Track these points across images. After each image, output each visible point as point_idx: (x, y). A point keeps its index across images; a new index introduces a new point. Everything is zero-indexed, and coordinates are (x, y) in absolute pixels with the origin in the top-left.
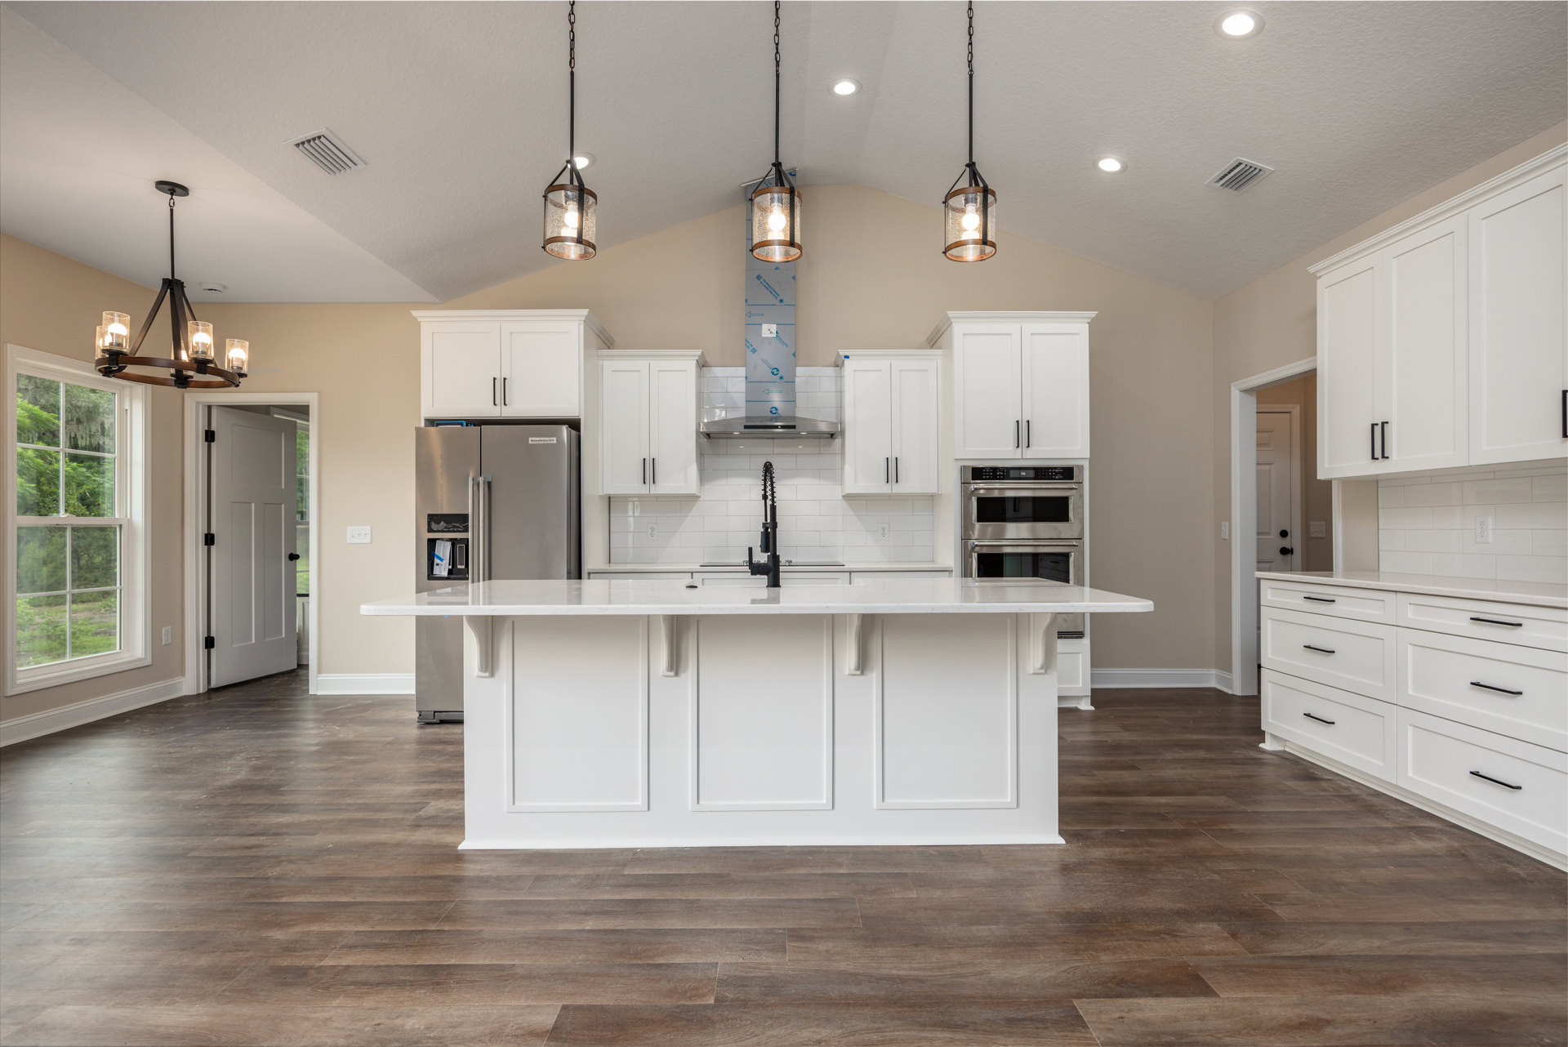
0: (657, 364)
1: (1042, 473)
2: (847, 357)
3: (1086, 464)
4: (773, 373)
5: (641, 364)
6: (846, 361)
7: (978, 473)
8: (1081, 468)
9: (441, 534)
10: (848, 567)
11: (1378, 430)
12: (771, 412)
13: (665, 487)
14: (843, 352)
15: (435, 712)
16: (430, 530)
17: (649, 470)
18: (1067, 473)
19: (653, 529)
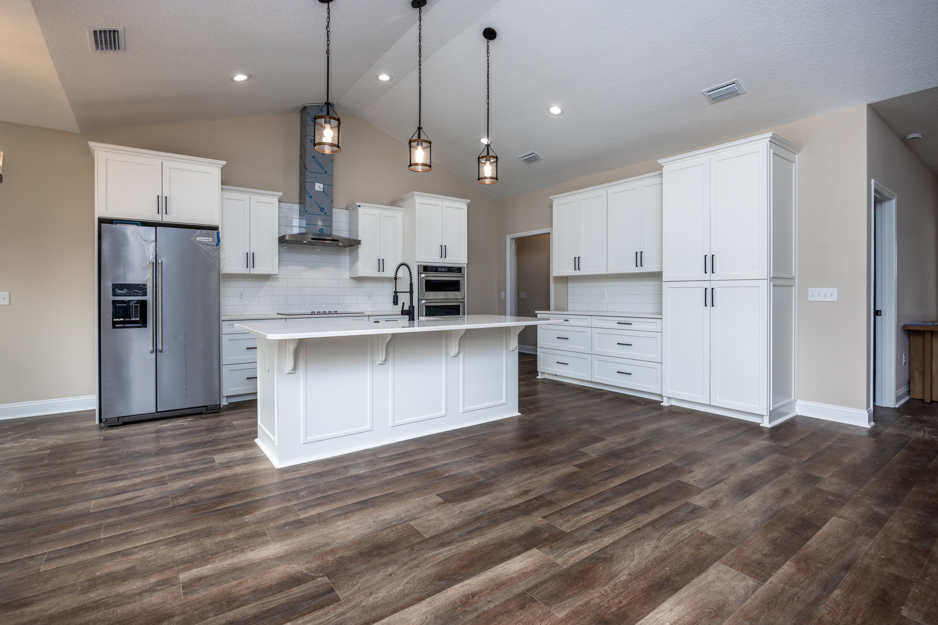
0: (255, 198)
1: (450, 270)
2: (359, 206)
3: (465, 266)
4: (321, 210)
5: (244, 197)
6: (359, 208)
7: (426, 269)
8: (464, 267)
9: (125, 297)
10: (366, 314)
11: (577, 259)
12: (320, 231)
13: (258, 270)
14: (358, 204)
15: (119, 418)
16: (114, 294)
17: (250, 259)
18: (459, 270)
19: (242, 294)
